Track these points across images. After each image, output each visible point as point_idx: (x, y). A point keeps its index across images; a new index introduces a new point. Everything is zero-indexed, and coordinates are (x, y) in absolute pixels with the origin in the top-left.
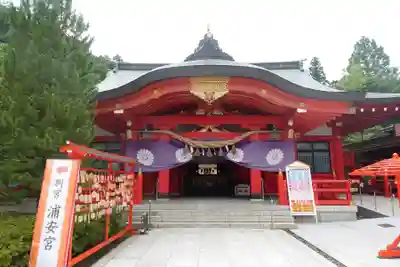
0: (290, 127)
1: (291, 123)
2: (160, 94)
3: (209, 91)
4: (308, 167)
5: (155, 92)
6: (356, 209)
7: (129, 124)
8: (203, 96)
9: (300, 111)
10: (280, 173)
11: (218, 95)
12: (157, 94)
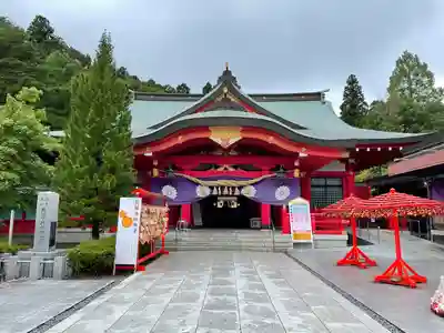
0: (296, 167)
1: (296, 164)
2: (183, 140)
3: (225, 138)
4: (307, 202)
5: (180, 138)
6: (346, 237)
7: (156, 163)
8: (220, 142)
9: (301, 155)
10: (284, 207)
11: (232, 141)
12: (181, 140)
